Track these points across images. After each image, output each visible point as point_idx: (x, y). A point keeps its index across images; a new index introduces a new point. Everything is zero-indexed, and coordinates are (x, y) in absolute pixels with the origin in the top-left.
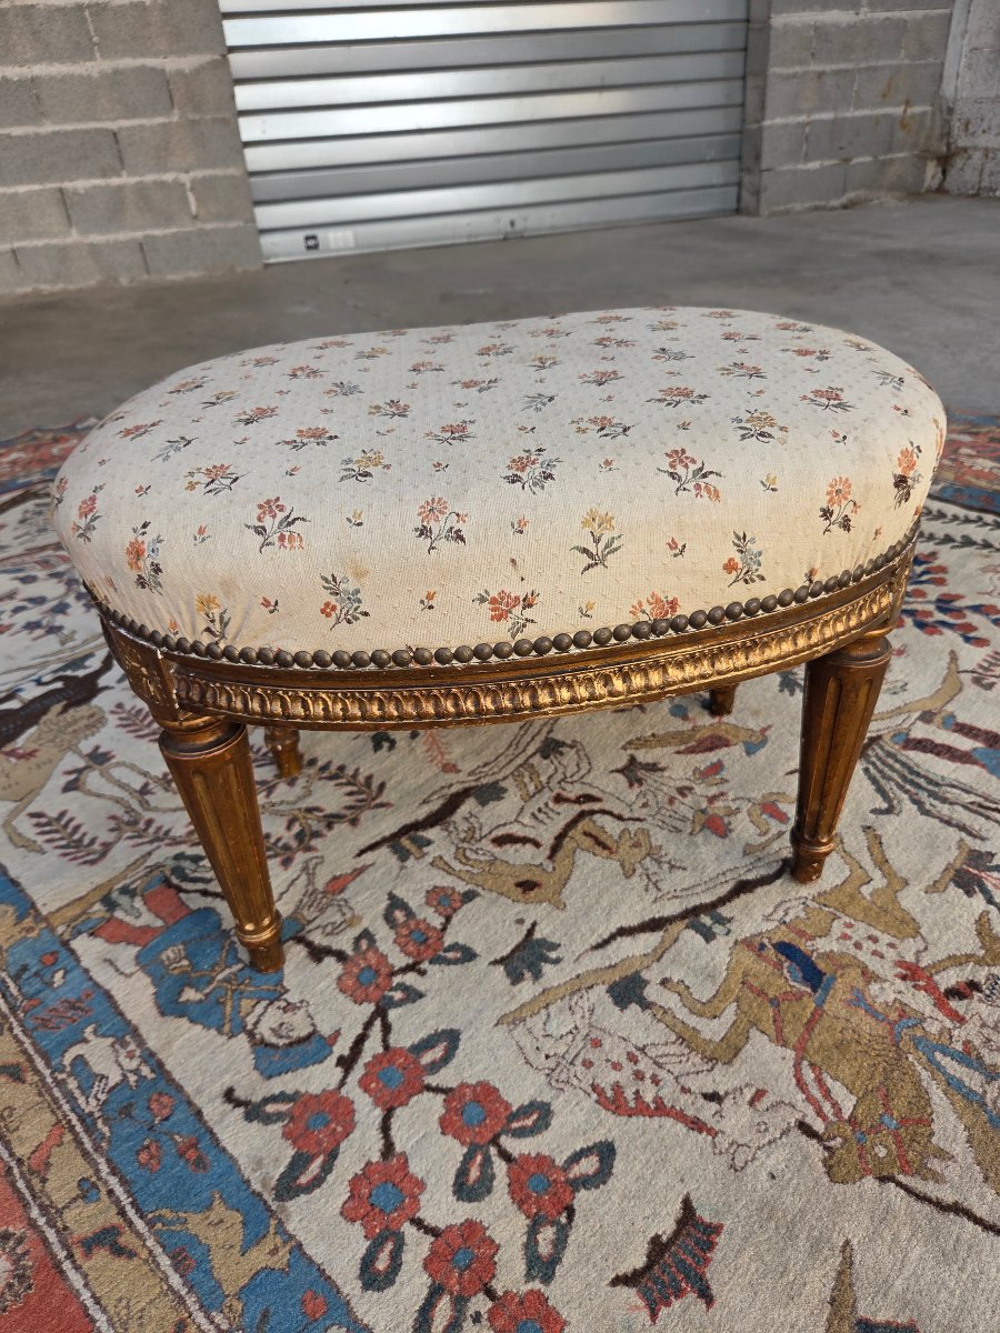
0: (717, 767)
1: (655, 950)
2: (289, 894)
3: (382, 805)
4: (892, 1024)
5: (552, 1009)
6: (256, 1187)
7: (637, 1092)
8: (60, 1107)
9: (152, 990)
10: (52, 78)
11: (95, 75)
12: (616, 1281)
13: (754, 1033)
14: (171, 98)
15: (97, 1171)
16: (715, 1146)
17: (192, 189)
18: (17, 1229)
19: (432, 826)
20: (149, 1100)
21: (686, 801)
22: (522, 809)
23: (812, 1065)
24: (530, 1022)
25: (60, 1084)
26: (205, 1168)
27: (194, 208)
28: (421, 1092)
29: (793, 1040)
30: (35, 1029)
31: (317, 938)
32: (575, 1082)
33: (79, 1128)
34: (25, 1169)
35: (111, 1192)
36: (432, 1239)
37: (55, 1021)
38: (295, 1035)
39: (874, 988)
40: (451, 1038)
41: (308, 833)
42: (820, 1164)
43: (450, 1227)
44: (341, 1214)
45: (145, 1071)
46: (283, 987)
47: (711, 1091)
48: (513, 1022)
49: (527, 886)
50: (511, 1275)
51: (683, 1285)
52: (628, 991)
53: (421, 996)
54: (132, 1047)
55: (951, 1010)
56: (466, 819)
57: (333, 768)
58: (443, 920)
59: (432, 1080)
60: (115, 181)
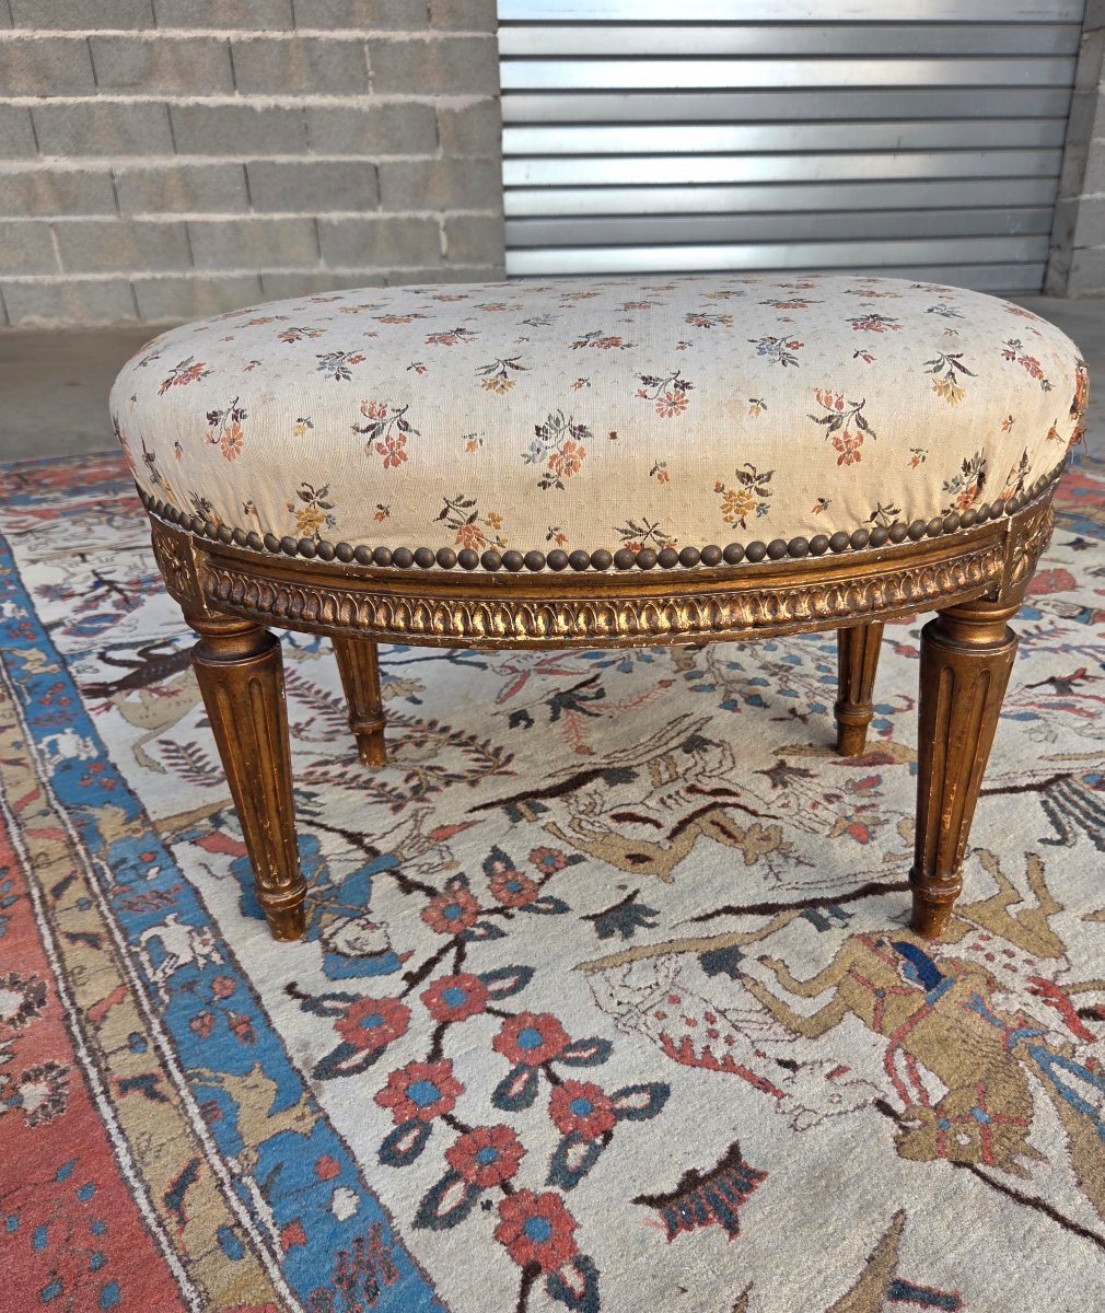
0: (876, 781)
1: (760, 931)
2: (392, 835)
3: (506, 773)
4: (1009, 1031)
5: (635, 964)
6: (297, 1064)
7: (708, 1047)
8: (128, 973)
9: (239, 893)
10: (323, 109)
11: (366, 108)
12: (640, 1200)
13: (850, 1017)
14: (438, 136)
15: (149, 1029)
16: (778, 1105)
17: (445, 228)
18: (62, 1063)
19: (552, 796)
20: (213, 981)
21: (831, 807)
22: (651, 793)
23: (906, 1053)
24: (609, 972)
25: (132, 955)
26: (252, 1041)
27: (444, 248)
28: (481, 1012)
29: (891, 1028)
30: (121, 909)
31: (411, 874)
32: (643, 1029)
33: (141, 992)
34: (82, 1017)
35: (157, 1048)
36: (460, 1134)
37: (140, 906)
38: (368, 949)
39: (998, 997)
40: (525, 975)
41: (425, 786)
42: (891, 1140)
43: (480, 1128)
44: (375, 1099)
45: (216, 957)
46: (366, 908)
47: (787, 1059)
48: (592, 970)
49: (637, 859)
50: (532, 1176)
51: (711, 1216)
52: (721, 961)
53: (503, 935)
54: (208, 936)
55: (1081, 1027)
56: (590, 795)
57: (464, 738)
58: (542, 876)
59: (496, 1005)
60: (370, 215)
